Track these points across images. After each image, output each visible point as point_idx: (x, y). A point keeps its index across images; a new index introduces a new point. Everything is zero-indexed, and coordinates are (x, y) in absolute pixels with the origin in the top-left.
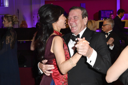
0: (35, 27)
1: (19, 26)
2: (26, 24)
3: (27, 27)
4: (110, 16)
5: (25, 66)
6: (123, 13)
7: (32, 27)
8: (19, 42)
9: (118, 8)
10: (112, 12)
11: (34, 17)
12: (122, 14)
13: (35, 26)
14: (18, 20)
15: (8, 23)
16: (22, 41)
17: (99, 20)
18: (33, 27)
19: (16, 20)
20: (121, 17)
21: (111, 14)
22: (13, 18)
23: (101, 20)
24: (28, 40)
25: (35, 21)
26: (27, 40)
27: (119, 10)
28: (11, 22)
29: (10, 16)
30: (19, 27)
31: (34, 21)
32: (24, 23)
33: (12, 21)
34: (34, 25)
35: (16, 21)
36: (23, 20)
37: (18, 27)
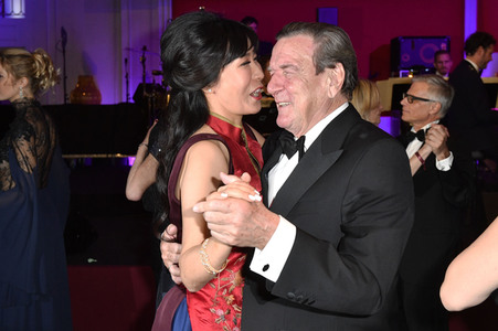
0: (132, 101)
1: (65, 95)
2: (94, 91)
3: (100, 101)
4: (436, 61)
5: (90, 261)
6: (489, 50)
7: (117, 102)
8: (67, 161)
9: (470, 27)
10: (443, 46)
11: (126, 60)
12: (486, 51)
13: (131, 96)
14: (54, 72)
15: (14, 84)
16: (77, 159)
17: (390, 76)
18: (125, 100)
19: (47, 69)
20: (483, 66)
21: (441, 52)
22: (33, 61)
23: (398, 76)
24: (104, 156)
25: (131, 75)
26: (99, 156)
27: (472, 36)
28: (25, 81)
29: (23, 56)
30: (65, 100)
31: (127, 77)
32: (87, 84)
33: (31, 75)
34: (128, 95)
35: (47, 74)
36: (82, 73)
37: (62, 102)
